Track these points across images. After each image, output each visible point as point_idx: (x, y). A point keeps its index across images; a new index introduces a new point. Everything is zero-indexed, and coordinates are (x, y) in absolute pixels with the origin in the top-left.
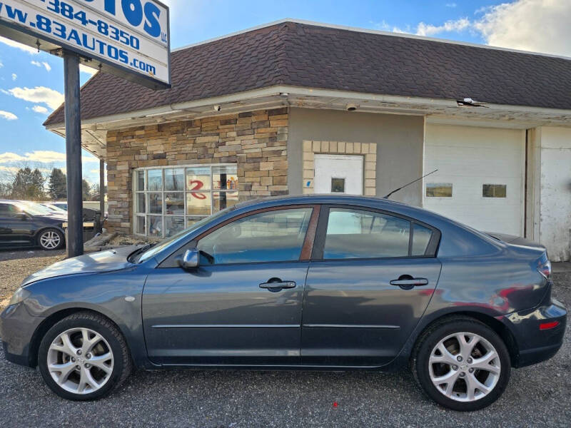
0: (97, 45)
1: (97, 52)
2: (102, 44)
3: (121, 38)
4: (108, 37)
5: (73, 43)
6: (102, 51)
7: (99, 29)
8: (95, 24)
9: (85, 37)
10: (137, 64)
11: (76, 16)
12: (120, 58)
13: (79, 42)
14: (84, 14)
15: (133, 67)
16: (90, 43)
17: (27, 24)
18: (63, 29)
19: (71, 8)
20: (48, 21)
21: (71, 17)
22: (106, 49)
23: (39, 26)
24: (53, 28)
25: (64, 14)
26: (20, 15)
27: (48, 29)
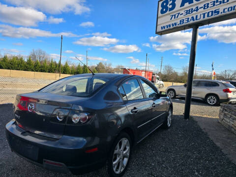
0: (202, 16)
1: (202, 19)
2: (204, 14)
3: (216, 4)
4: (209, 8)
5: (192, 22)
6: (204, 17)
7: (204, 9)
8: (202, 7)
9: (197, 16)
10: (226, 10)
11: (194, 11)
12: (214, 14)
13: (194, 20)
14: (197, 7)
15: (223, 13)
16: (198, 18)
17: (177, 25)
18: (188, 19)
19: (192, 9)
20: (183, 20)
21: (192, 12)
22: (206, 15)
23: (180, 24)
24: (185, 21)
25: (189, 13)
26: (175, 24)
27: (183, 22)
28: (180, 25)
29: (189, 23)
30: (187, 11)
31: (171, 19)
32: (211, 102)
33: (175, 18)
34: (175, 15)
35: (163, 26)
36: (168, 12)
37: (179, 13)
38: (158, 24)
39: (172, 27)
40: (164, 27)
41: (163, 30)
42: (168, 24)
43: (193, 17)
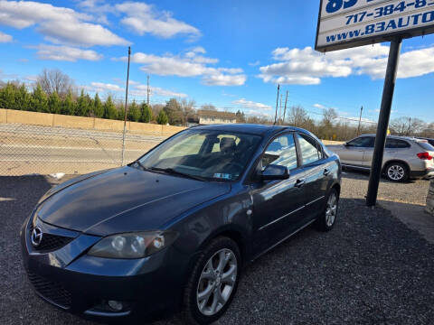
0: (412, 20)
1: (411, 25)
2: (416, 17)
4: (427, 6)
5: (390, 30)
6: (415, 22)
7: (417, 6)
8: (412, 4)
9: (401, 20)
11: (396, 9)
13: (394, 26)
14: (403, 3)
16: (404, 23)
17: (360, 36)
18: (383, 24)
19: (392, 6)
20: (373, 26)
21: (391, 12)
22: (420, 18)
23: (367, 32)
24: (376, 29)
25: (385, 14)
26: (356, 33)
27: (373, 31)
28: (365, 35)
29: (384, 32)
30: (382, 9)
31: (348, 23)
32: (393, 176)
33: (356, 21)
34: (356, 16)
35: (330, 35)
36: (342, 10)
37: (365, 13)
38: (320, 31)
39: (348, 38)
40: (333, 38)
41: (331, 42)
42: (341, 32)
43: (393, 22)
